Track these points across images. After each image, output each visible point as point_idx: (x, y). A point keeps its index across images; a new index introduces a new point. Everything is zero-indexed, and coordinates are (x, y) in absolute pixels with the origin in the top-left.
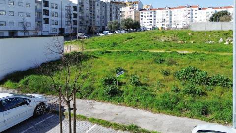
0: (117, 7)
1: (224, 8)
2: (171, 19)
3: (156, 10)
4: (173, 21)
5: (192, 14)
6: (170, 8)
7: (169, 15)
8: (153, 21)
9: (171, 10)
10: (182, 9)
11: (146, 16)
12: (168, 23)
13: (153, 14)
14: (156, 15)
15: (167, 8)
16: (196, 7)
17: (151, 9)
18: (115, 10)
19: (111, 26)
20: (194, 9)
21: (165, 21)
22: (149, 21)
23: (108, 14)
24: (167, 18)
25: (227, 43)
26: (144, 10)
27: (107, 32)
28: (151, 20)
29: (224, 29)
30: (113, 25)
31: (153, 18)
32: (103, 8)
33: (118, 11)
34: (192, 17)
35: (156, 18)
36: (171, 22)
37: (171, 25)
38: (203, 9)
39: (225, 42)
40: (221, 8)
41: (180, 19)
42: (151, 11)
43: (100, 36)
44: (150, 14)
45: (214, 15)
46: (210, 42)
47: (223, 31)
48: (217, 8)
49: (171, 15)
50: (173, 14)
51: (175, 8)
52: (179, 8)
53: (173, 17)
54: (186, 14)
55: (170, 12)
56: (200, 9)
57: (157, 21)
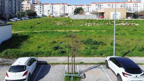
0: (19, 2)
1: (80, 5)
2: (53, 10)
3: (44, 4)
4: (54, 12)
5: (65, 8)
6: (52, 4)
7: (51, 8)
8: (42, 11)
9: (53, 5)
10: (59, 5)
11: (38, 8)
12: (51, 13)
13: (42, 7)
14: (44, 7)
15: (50, 3)
16: (66, 4)
17: (40, 4)
18: (18, 3)
19: (19, 15)
20: (65, 5)
21: (50, 11)
22: (39, 11)
23: (14, 6)
24: (51, 10)
25: (89, 26)
26: (36, 4)
27: (16, 18)
28: (41, 11)
29: (86, 18)
30: (20, 14)
31: (42, 9)
32: (10, 2)
33: (20, 4)
34: (65, 10)
35: (44, 9)
36: (53, 12)
37: (53, 14)
38: (70, 5)
39: (88, 25)
40: (79, 6)
41: (58, 10)
42: (40, 5)
43: (12, 21)
44: (40, 7)
45: (76, 9)
46: (81, 25)
47: (86, 19)
48: (77, 6)
49: (53, 8)
50: (54, 7)
51: (55, 4)
52: (58, 4)
53: (54, 9)
54: (61, 8)
55: (52, 6)
56: (68, 5)
57: (44, 11)
